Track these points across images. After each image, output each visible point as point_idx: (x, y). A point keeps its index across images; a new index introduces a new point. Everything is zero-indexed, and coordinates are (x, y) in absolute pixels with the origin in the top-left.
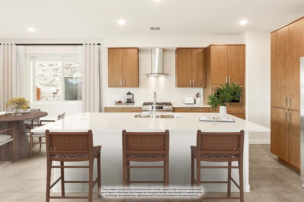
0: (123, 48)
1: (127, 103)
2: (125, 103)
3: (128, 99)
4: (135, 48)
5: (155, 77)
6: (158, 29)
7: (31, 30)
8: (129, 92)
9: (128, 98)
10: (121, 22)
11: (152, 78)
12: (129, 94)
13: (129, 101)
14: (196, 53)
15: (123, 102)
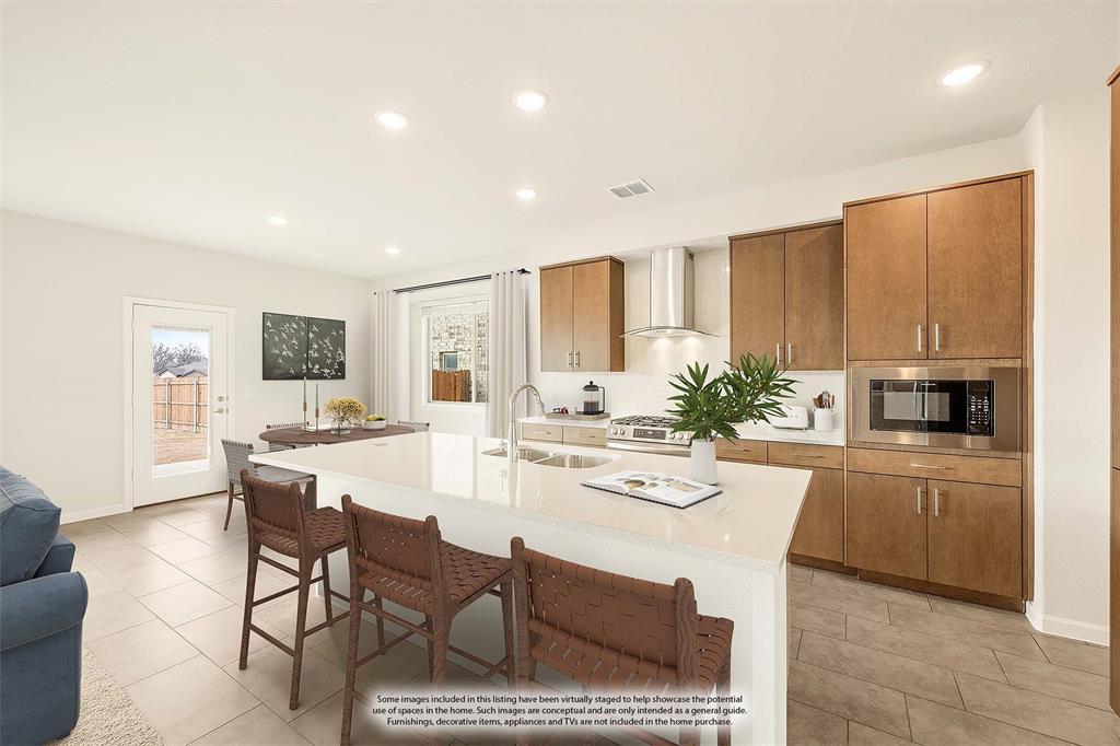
0: (573, 264)
1: (585, 413)
2: (578, 413)
3: (586, 404)
4: (602, 260)
5: (670, 337)
6: (639, 189)
7: (393, 251)
8: (591, 383)
9: (589, 400)
10: (526, 195)
11: (663, 344)
12: (591, 387)
13: (592, 410)
14: (801, 246)
15: (571, 411)
